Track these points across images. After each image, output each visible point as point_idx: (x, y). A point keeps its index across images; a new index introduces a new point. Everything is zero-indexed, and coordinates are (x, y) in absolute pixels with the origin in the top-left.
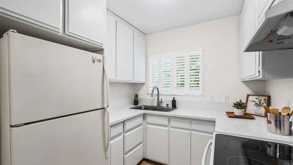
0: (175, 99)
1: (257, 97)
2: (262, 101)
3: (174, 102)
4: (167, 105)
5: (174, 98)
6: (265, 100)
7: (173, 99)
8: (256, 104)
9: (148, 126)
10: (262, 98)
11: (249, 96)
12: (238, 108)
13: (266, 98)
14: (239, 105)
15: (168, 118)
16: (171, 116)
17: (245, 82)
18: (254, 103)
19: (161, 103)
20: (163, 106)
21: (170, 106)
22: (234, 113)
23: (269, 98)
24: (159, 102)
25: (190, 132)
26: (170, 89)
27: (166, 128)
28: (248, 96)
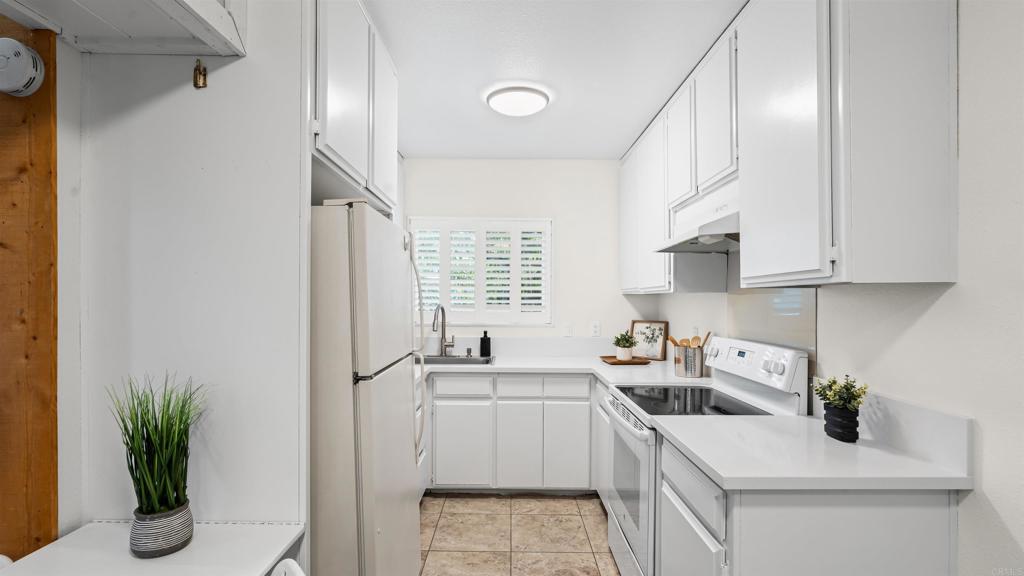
0: (488, 336)
1: (648, 325)
2: (657, 333)
3: (485, 345)
4: (469, 351)
5: (485, 333)
6: (660, 329)
7: (482, 336)
8: (648, 338)
9: (438, 403)
10: (656, 326)
11: (636, 325)
12: (624, 347)
13: (662, 326)
14: (626, 341)
15: (491, 379)
16: (498, 373)
17: (627, 296)
18: (644, 337)
19: (453, 346)
20: (454, 354)
21: (476, 353)
22: (615, 357)
23: (667, 324)
24: (445, 346)
25: (540, 402)
26: (472, 310)
27: (487, 403)
28: (634, 322)
